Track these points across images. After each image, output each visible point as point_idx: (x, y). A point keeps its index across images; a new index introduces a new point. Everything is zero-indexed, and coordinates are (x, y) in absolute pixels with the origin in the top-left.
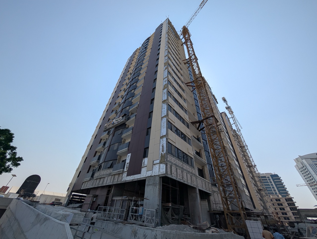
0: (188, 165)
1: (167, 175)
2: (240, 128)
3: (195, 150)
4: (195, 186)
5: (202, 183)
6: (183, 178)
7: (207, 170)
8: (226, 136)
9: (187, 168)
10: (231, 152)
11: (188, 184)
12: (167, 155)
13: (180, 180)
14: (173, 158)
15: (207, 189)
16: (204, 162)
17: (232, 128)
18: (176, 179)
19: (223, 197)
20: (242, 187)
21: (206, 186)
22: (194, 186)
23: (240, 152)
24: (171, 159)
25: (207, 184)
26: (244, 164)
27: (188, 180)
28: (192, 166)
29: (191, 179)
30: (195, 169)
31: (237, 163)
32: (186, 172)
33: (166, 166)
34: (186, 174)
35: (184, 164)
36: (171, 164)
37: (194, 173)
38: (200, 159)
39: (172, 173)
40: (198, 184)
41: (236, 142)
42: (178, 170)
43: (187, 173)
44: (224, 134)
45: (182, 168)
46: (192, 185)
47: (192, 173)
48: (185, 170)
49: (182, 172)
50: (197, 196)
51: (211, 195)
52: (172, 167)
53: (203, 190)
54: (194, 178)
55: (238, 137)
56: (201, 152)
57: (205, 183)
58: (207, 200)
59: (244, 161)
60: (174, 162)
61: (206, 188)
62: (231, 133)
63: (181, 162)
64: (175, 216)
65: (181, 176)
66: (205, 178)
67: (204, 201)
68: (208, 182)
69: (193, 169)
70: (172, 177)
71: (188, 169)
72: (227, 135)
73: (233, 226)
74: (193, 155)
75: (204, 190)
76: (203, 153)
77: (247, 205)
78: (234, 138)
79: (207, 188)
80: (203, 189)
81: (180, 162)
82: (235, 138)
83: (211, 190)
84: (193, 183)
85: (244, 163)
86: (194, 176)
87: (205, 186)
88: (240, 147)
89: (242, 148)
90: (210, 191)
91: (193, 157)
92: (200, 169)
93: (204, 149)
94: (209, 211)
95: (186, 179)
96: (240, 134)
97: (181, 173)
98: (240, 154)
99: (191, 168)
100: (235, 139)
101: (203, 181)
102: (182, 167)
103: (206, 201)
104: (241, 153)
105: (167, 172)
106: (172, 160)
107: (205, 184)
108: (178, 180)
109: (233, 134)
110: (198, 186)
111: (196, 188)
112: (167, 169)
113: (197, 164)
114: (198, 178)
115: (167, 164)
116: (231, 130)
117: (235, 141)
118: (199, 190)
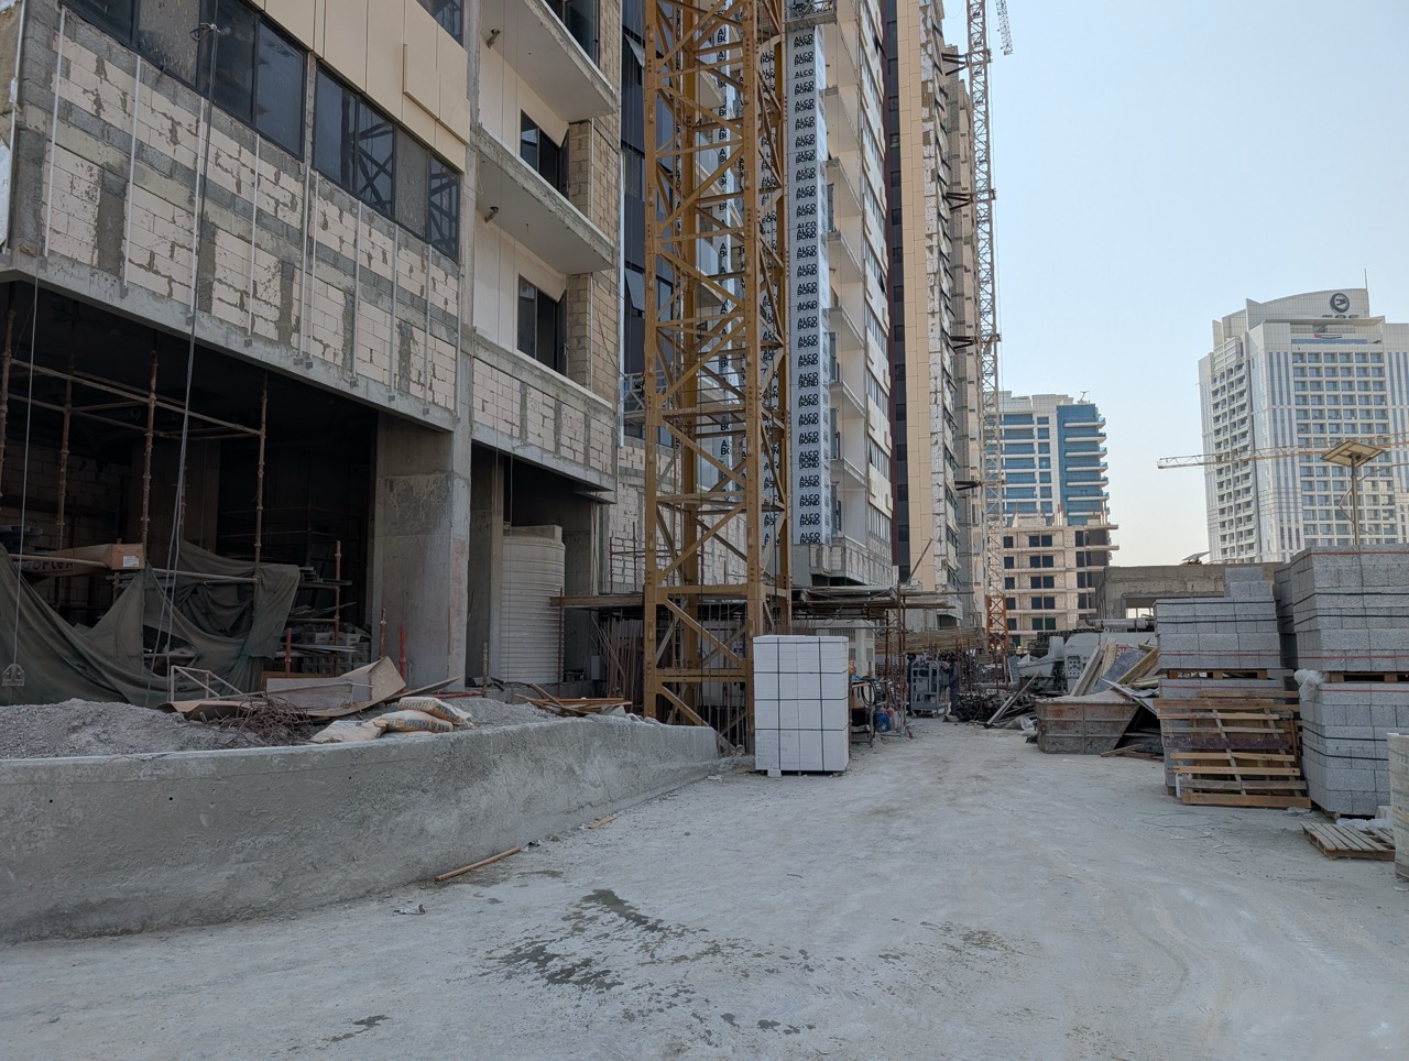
0: (381, 220)
1: (29, 267)
4: (436, 418)
5: (523, 406)
6: (287, 326)
7: (612, 315)
8: (865, 77)
9: (364, 244)
11: (359, 392)
13: (248, 344)
14: (161, 102)
15: (564, 452)
16: (586, 237)
17: (937, 30)
18: (188, 330)
21: (564, 430)
22: (426, 412)
23: (930, 236)
24: (110, 95)
25: (573, 414)
26: (931, 320)
27: (361, 352)
28: (441, 237)
29: (405, 356)
30: (466, 270)
32: (347, 281)
33: (28, 169)
34: (339, 297)
35: (329, 197)
36: (112, 156)
37: (452, 309)
38: (547, 201)
39: (121, 257)
40: (477, 404)
42: (224, 241)
43: (350, 294)
44: (854, 57)
45: (300, 238)
46: (402, 406)
47: (419, 303)
48: (335, 260)
49: (287, 271)
50: (445, 495)
51: (605, 496)
52: (133, 192)
53: (520, 452)
54: (435, 352)
56: (583, 145)
57: (552, 402)
58: (559, 530)
59: (936, 304)
60: (162, 145)
61: (558, 444)
62: (915, 69)
63: (281, 168)
65: (274, 314)
66: (579, 375)
67: (543, 534)
68: (587, 401)
69: (439, 274)
70: (124, 293)
71: (377, 255)
72: (876, 64)
75: (531, 454)
76: (605, 170)
79: (565, 440)
80: (526, 445)
81: (268, 170)
83: (602, 460)
84: (415, 389)
86: (442, 331)
87: (550, 424)
88: (948, 197)
90: (593, 463)
91: (456, 155)
92: (542, 296)
94: (556, 602)
95: (337, 343)
97: (276, 283)
99: (424, 257)
101: (538, 383)
102: (293, 219)
103: (553, 537)
105: (29, 229)
106: (138, 109)
107: (551, 413)
108: (208, 331)
110: (478, 416)
111: (450, 432)
112: (38, 201)
113: (520, 247)
114: (483, 355)
115: (43, 138)
116: (924, 46)
118: (483, 455)
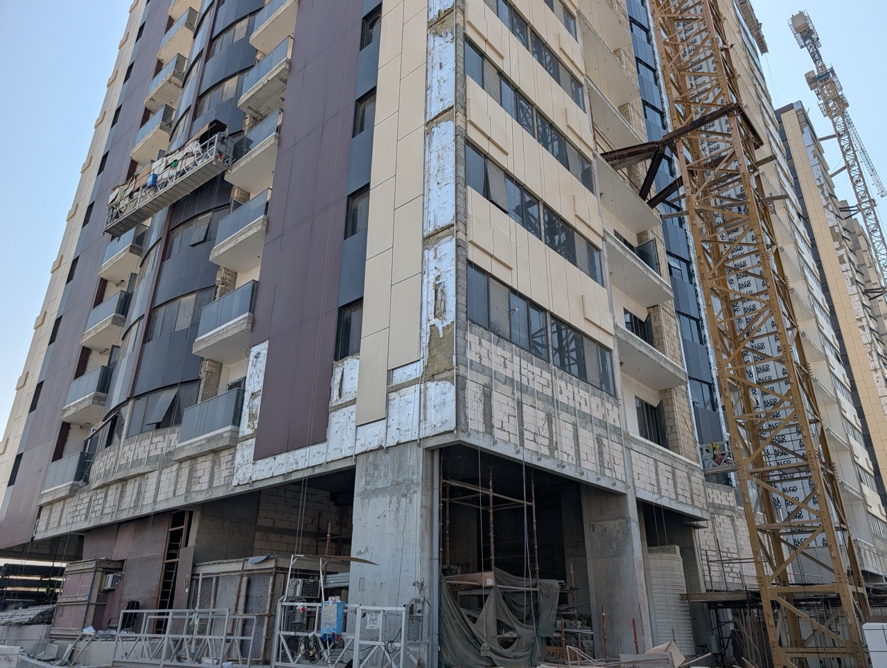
0: (582, 384)
1: (464, 438)
2: (874, 193)
3: (626, 312)
4: (619, 488)
5: (657, 474)
6: (553, 447)
7: (687, 409)
8: (797, 236)
9: (577, 398)
10: (816, 317)
11: (584, 478)
12: (461, 333)
13: (539, 459)
14: (499, 350)
15: (681, 499)
16: (672, 370)
17: (832, 196)
18: (519, 457)
19: (761, 530)
20: (856, 480)
21: (679, 485)
22: (614, 484)
23: (860, 320)
24: (484, 353)
25: (681, 474)
26: (875, 375)
27: (583, 456)
28: (605, 386)
29: (601, 454)
30: (620, 402)
31: (840, 371)
32: (573, 419)
33: (461, 393)
34: (570, 427)
35: (561, 378)
36: (485, 380)
37: (617, 424)
38: (651, 355)
39: (492, 426)
40: (636, 476)
41: (847, 266)
42: (525, 408)
43: (575, 425)
44: (788, 228)
45: (552, 401)
46: (604, 483)
47: (603, 424)
48: (567, 409)
49: (549, 419)
50: (627, 532)
51: (701, 523)
52: (494, 393)
53: (659, 502)
54: (614, 449)
55: (856, 242)
56: (657, 318)
57: (670, 469)
58: (678, 548)
59: (876, 364)
60: (501, 370)
61: (677, 494)
62: (823, 221)
63: (543, 369)
64: (517, 627)
65: (546, 442)
66: (676, 449)
67: (668, 551)
68: (687, 465)
69: (609, 406)
70: (495, 443)
71: (583, 402)
72: (802, 228)
73: (801, 650)
74: (612, 331)
75: (664, 503)
76: (670, 328)
77: (869, 558)
78: (837, 245)
79: (680, 491)
80: (661, 497)
81: (537, 370)
82: (841, 247)
83: (700, 501)
84: (607, 472)
85: (875, 370)
86: (615, 438)
87: (671, 482)
88: (866, 292)
89: (872, 295)
90: (696, 503)
91: (609, 342)
92: (647, 404)
93: (671, 303)
94: (684, 597)
95: (572, 452)
96: (871, 222)
97: (546, 426)
98: (862, 327)
99: (602, 399)
100: (842, 252)
101: (662, 458)
102: (548, 392)
103: (675, 553)
104: (864, 323)
105: (463, 420)
106: (493, 357)
107: (670, 476)
108: (526, 457)
109: (832, 228)
110: (637, 483)
111: (625, 494)
112: (465, 407)
113: (634, 381)
114: (635, 447)
115: (465, 378)
116: (826, 207)
117: (841, 260)
118: (643, 506)
